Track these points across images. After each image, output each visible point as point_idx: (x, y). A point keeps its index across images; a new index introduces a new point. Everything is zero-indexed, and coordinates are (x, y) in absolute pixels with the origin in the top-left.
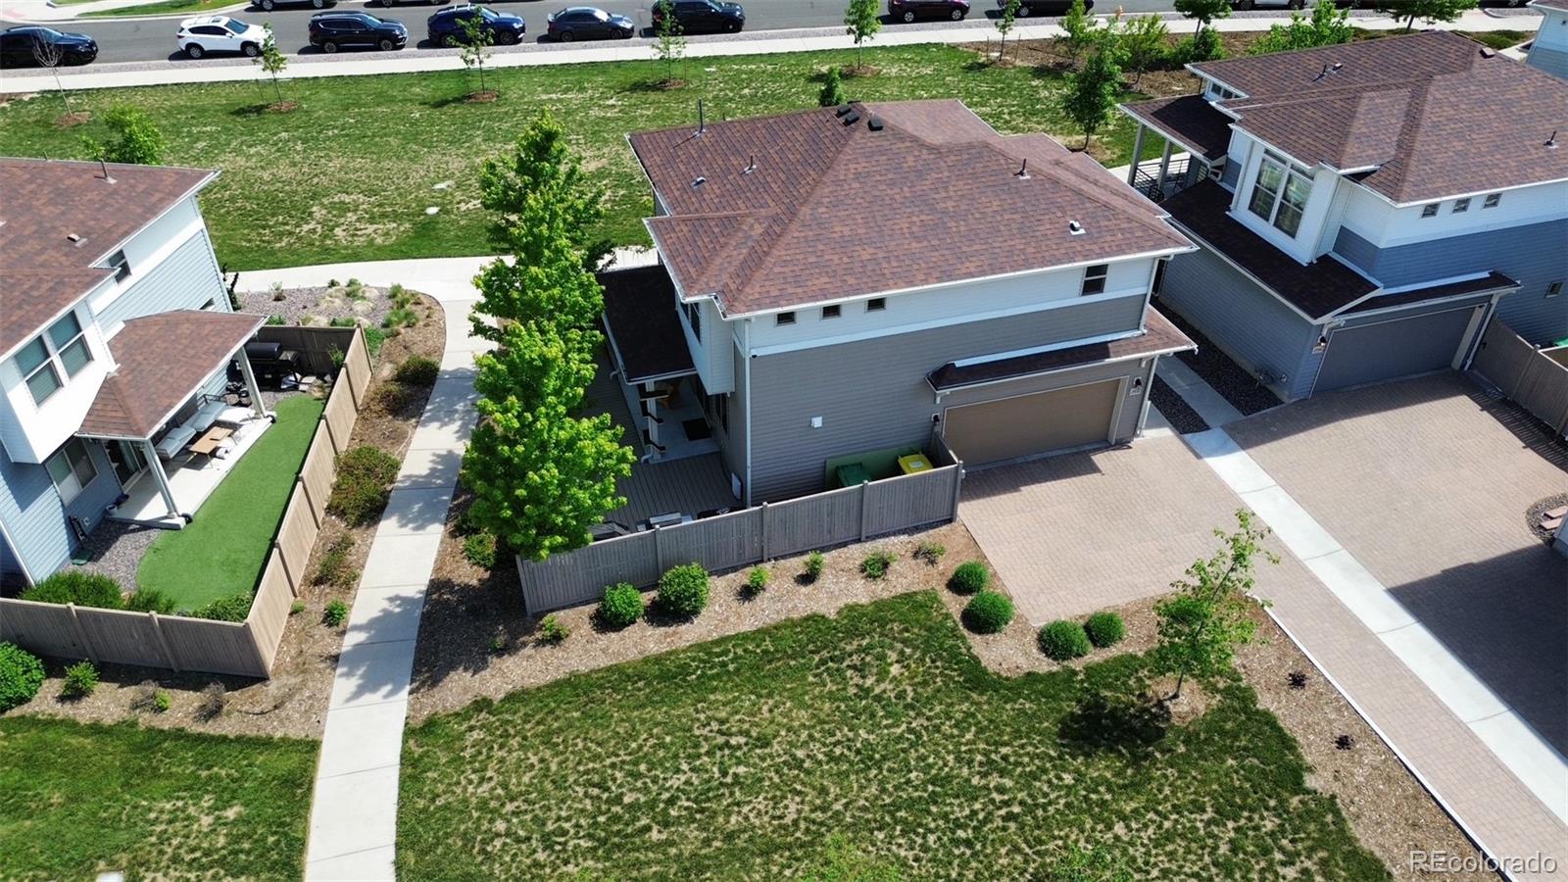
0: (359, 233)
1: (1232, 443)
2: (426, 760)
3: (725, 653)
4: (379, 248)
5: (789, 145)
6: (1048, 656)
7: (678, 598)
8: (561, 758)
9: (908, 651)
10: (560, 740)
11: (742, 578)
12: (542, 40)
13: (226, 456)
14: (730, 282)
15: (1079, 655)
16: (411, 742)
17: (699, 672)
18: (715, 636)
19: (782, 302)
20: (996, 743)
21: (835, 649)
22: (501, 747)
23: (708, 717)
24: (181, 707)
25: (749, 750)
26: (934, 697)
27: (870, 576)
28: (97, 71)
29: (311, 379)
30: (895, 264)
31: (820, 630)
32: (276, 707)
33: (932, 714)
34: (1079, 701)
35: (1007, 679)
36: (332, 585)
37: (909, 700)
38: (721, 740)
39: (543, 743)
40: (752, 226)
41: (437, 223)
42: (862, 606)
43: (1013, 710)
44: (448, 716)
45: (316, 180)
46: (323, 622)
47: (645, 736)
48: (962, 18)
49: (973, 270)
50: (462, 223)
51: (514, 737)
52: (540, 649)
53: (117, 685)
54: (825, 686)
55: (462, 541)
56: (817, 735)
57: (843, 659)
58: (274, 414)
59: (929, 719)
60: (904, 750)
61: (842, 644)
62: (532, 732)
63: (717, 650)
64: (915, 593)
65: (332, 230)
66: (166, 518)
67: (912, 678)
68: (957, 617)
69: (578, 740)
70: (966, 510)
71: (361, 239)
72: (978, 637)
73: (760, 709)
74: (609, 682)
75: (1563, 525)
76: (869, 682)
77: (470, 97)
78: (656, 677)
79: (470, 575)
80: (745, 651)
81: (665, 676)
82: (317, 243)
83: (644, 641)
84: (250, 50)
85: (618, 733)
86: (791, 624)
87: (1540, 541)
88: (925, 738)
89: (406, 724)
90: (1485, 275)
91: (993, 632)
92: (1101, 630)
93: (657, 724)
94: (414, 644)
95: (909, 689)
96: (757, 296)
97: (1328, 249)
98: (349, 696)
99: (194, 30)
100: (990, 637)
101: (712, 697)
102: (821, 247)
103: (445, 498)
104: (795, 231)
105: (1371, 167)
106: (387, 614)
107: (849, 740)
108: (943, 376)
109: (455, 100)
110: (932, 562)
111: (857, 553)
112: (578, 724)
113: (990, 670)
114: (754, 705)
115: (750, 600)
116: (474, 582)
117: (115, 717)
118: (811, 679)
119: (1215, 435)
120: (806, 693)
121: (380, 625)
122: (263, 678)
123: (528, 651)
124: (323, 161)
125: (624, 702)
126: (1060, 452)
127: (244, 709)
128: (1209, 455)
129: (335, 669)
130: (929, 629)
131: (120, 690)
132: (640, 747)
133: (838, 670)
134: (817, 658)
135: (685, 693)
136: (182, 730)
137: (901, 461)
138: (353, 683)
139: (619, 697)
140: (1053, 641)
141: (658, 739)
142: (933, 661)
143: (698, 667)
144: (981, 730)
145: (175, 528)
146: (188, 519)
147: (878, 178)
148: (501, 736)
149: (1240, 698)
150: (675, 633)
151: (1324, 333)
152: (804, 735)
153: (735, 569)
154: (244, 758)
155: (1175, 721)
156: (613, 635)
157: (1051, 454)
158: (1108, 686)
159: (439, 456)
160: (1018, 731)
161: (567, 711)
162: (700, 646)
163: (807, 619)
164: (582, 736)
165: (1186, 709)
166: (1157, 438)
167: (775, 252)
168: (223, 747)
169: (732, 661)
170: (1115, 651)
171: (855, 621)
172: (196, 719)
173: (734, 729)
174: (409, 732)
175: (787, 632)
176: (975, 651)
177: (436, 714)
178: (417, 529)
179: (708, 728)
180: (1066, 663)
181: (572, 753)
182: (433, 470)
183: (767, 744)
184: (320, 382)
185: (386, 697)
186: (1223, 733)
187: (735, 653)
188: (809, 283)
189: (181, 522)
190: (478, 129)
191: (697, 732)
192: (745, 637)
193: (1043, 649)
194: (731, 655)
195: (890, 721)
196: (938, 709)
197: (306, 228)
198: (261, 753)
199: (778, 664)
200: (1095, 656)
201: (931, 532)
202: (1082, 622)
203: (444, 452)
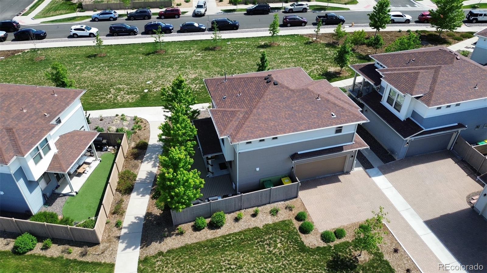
0: (124, 98)
1: (380, 173)
2: (145, 270)
3: (230, 239)
4: (131, 103)
5: (251, 88)
6: (323, 241)
7: (217, 222)
8: (183, 271)
9: (283, 239)
10: (182, 265)
11: (235, 215)
12: (178, 32)
13: (87, 173)
14: (233, 132)
15: (332, 241)
16: (140, 265)
17: (222, 245)
18: (227, 233)
19: (248, 139)
20: (307, 269)
21: (262, 238)
22: (166, 267)
23: (225, 259)
24: (75, 252)
25: (237, 270)
26: (290, 254)
27: (272, 215)
28: (46, 42)
29: (111, 147)
30: (280, 127)
31: (258, 232)
32: (102, 253)
33: (289, 259)
34: (332, 256)
35: (311, 249)
36: (118, 214)
37: (283, 255)
38: (228, 266)
39: (178, 266)
40: (239, 115)
41: (147, 95)
42: (270, 224)
43: (313, 258)
44: (151, 257)
45: (112, 80)
46: (115, 226)
47: (207, 265)
48: (305, 25)
49: (303, 128)
50: (155, 95)
51: (170, 264)
52: (177, 236)
53: (57, 245)
54: (259, 250)
55: (155, 201)
56: (256, 265)
57: (264, 242)
58: (101, 159)
59: (288, 261)
60: (281, 271)
61: (264, 237)
62: (175, 262)
63: (228, 238)
64: (286, 221)
65: (116, 97)
66: (70, 193)
67: (284, 248)
68: (298, 228)
69: (188, 265)
70: (301, 194)
71: (125, 100)
72: (303, 235)
73: (240, 257)
74: (197, 247)
75: (477, 201)
76: (271, 249)
77: (157, 52)
78: (210, 246)
79: (157, 212)
80: (236, 238)
81: (213, 246)
82: (112, 102)
83: (207, 234)
84: (92, 35)
85: (199, 263)
86: (249, 230)
87: (470, 207)
88: (287, 267)
89: (139, 259)
90: (457, 124)
91: (308, 234)
92: (339, 234)
93: (210, 261)
94: (141, 234)
95: (283, 251)
96: (240, 137)
97: (409, 116)
98: (122, 249)
99: (75, 30)
100: (307, 235)
101: (226, 253)
102: (259, 122)
103: (150, 186)
104: (252, 117)
105: (422, 95)
107: (265, 267)
108: (294, 156)
109: (153, 53)
110: (291, 210)
111: (269, 207)
112: (188, 260)
113: (307, 246)
114: (238, 256)
115: (237, 222)
116: (158, 214)
117: (57, 255)
118: (255, 248)
119: (375, 170)
120: (253, 252)
121: (132, 226)
122: (98, 243)
123: (174, 237)
124: (114, 74)
125: (201, 254)
126: (329, 175)
127: (93, 253)
128: (373, 176)
129: (119, 241)
130: (289, 232)
131: (58, 247)
132: (205, 268)
133: (262, 245)
134: (256, 241)
135: (218, 251)
136: (76, 260)
137: (282, 179)
138: (123, 245)
139: (200, 252)
140: (325, 237)
141: (210, 266)
142: (290, 243)
143: (222, 243)
144: (303, 265)
145: (73, 196)
146: (77, 193)
147: (276, 100)
148: (166, 264)
149: (379, 256)
150: (216, 232)
151: (408, 141)
152: (252, 266)
153: (233, 212)
154: (93, 269)
155: (360, 263)
156: (198, 232)
157: (326, 176)
158: (341, 251)
159: (148, 172)
160: (314, 265)
161: (185, 256)
162: (223, 237)
163: (254, 228)
164: (189, 264)
165: (363, 259)
166: (358, 170)
167: (246, 123)
168: (88, 265)
170: (343, 240)
171: (269, 229)
172: (80, 256)
173: (232, 263)
174: (140, 262)
175: (248, 232)
176: (302, 240)
177: (147, 256)
178: (141, 196)
179: (225, 263)
180: (328, 244)
181: (186, 269)
182: (147, 177)
183: (242, 268)
184: (114, 148)
185: (133, 250)
186: (373, 267)
187: (233, 239)
188: (256, 133)
189: (75, 194)
190: (159, 63)
191: (222, 264)
192: (236, 234)
193: (322, 239)
194: (232, 240)
195: (277, 262)
196: (291, 258)
197: (109, 96)
198: (98, 267)
199: (245, 243)
200: (337, 242)
201: (291, 201)
202: (334, 231)
203: (149, 172)
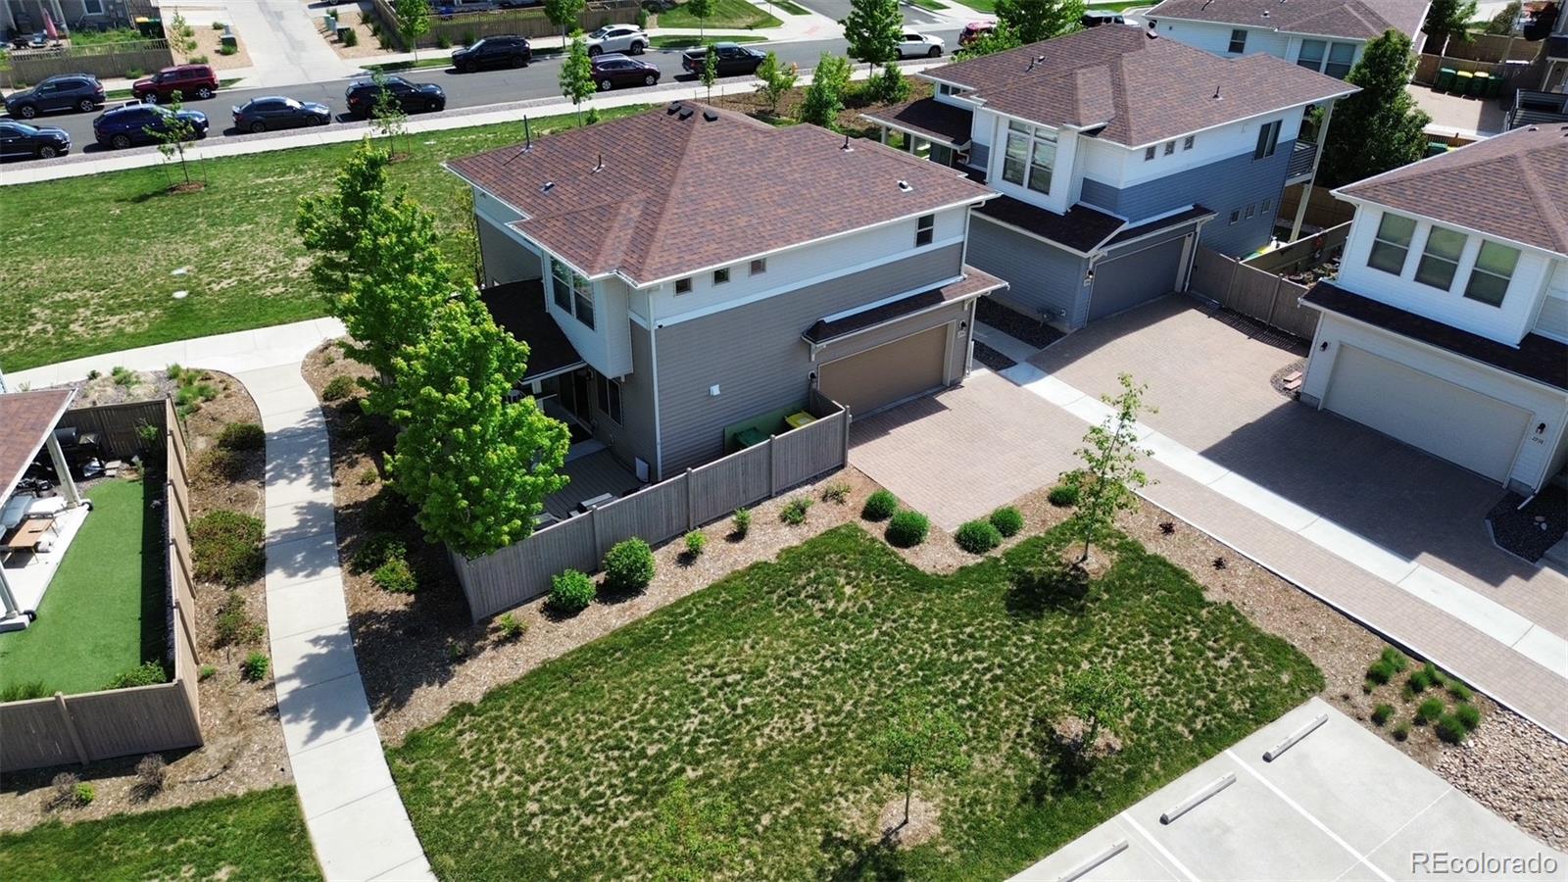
0: (101, 325)
1: (1039, 372)
2: (424, 772)
3: (688, 611)
4: (133, 336)
5: (632, 143)
6: (969, 552)
7: (630, 570)
8: (567, 734)
9: (853, 573)
10: (560, 719)
11: (681, 545)
12: (228, 133)
13: (50, 549)
14: (628, 258)
15: (995, 546)
16: (399, 762)
17: (670, 633)
18: (672, 600)
19: (684, 268)
20: (958, 626)
21: (788, 586)
22: (501, 740)
23: (696, 667)
24: (109, 796)
25: (749, 683)
26: (891, 603)
27: (792, 523)
29: (117, 464)
30: (769, 228)
31: (768, 575)
32: (225, 768)
33: (895, 616)
34: (1011, 580)
35: (945, 576)
36: (237, 644)
37: (871, 611)
38: (717, 681)
39: (543, 726)
40: (628, 211)
41: (193, 305)
42: (796, 547)
43: (961, 598)
44: (428, 729)
45: (23, 284)
46: (243, 679)
47: (643, 696)
48: (655, 84)
50: (222, 301)
51: (510, 729)
52: (500, 649)
53: (14, 794)
54: (792, 616)
55: (368, 577)
56: (804, 657)
57: (798, 593)
58: (89, 500)
59: (894, 621)
60: (885, 650)
61: (793, 581)
62: (527, 720)
63: (679, 611)
64: (839, 528)
65: (66, 326)
67: (866, 593)
68: (882, 539)
69: (578, 715)
70: (854, 455)
71: (107, 331)
72: (906, 551)
73: (742, 649)
74: (586, 660)
75: (1301, 383)
76: (831, 604)
77: (173, 189)
78: (631, 646)
79: (393, 602)
80: (706, 605)
81: (638, 643)
82: (54, 342)
83: (600, 621)
85: (616, 700)
86: (737, 575)
87: (1289, 399)
88: (898, 636)
89: (384, 748)
90: (1190, 207)
91: (918, 543)
92: (1006, 523)
93: (651, 683)
94: (358, 676)
95: (868, 602)
96: (660, 265)
97: (1077, 200)
98: (304, 739)
100: (917, 548)
101: (693, 650)
102: (701, 220)
103: (330, 543)
104: (671, 209)
105: (1101, 124)
106: (312, 659)
107: (833, 653)
108: (818, 331)
109: (155, 194)
110: (842, 502)
111: (772, 508)
112: (570, 702)
113: (928, 573)
114: (735, 646)
115: (691, 565)
116: (401, 607)
117: (28, 823)
118: (777, 614)
119: (1022, 369)
120: (778, 626)
121: (309, 669)
122: (196, 745)
123: (488, 653)
124: (22, 265)
125: (609, 673)
126: (910, 399)
127: (187, 779)
128: (1025, 383)
129: (278, 719)
130: (862, 553)
131: (21, 798)
132: (643, 706)
133: (798, 602)
134: (775, 597)
135: (665, 652)
136: (122, 814)
137: (788, 420)
138: (305, 726)
139: (602, 670)
140: (970, 539)
141: (656, 695)
142: (878, 577)
143: (668, 629)
144: (942, 620)
145: (20, 627)
146: (33, 616)
148: (496, 731)
149: (1131, 551)
150: (631, 607)
151: (1091, 266)
152: (792, 660)
153: (665, 543)
154: (212, 822)
155: (1091, 576)
156: (572, 621)
157: (902, 401)
158: (1027, 564)
159: (301, 508)
160: (973, 613)
161: (554, 694)
162: (662, 611)
163: (752, 567)
164: (580, 711)
165: (1096, 566)
166: (979, 377)
168: (181, 818)
169: (698, 616)
170: (1020, 537)
171: (795, 561)
172: (134, 802)
173: (725, 670)
174: (391, 755)
175: (737, 582)
176: (909, 561)
177: (415, 729)
178: (307, 576)
179: (700, 676)
180: (987, 554)
181: (578, 727)
182: (303, 522)
183: (762, 674)
184: (126, 465)
185: (349, 729)
186: (1132, 578)
187: (698, 609)
188: (702, 250)
189: (25, 619)
190: (198, 216)
191: (692, 681)
192: (701, 594)
193: (965, 547)
194: (695, 612)
195: (862, 631)
196: (898, 612)
197: (32, 329)
198: (230, 813)
199: (743, 609)
200: (1008, 544)
201: (829, 479)
202: (988, 519)
203: (305, 504)
